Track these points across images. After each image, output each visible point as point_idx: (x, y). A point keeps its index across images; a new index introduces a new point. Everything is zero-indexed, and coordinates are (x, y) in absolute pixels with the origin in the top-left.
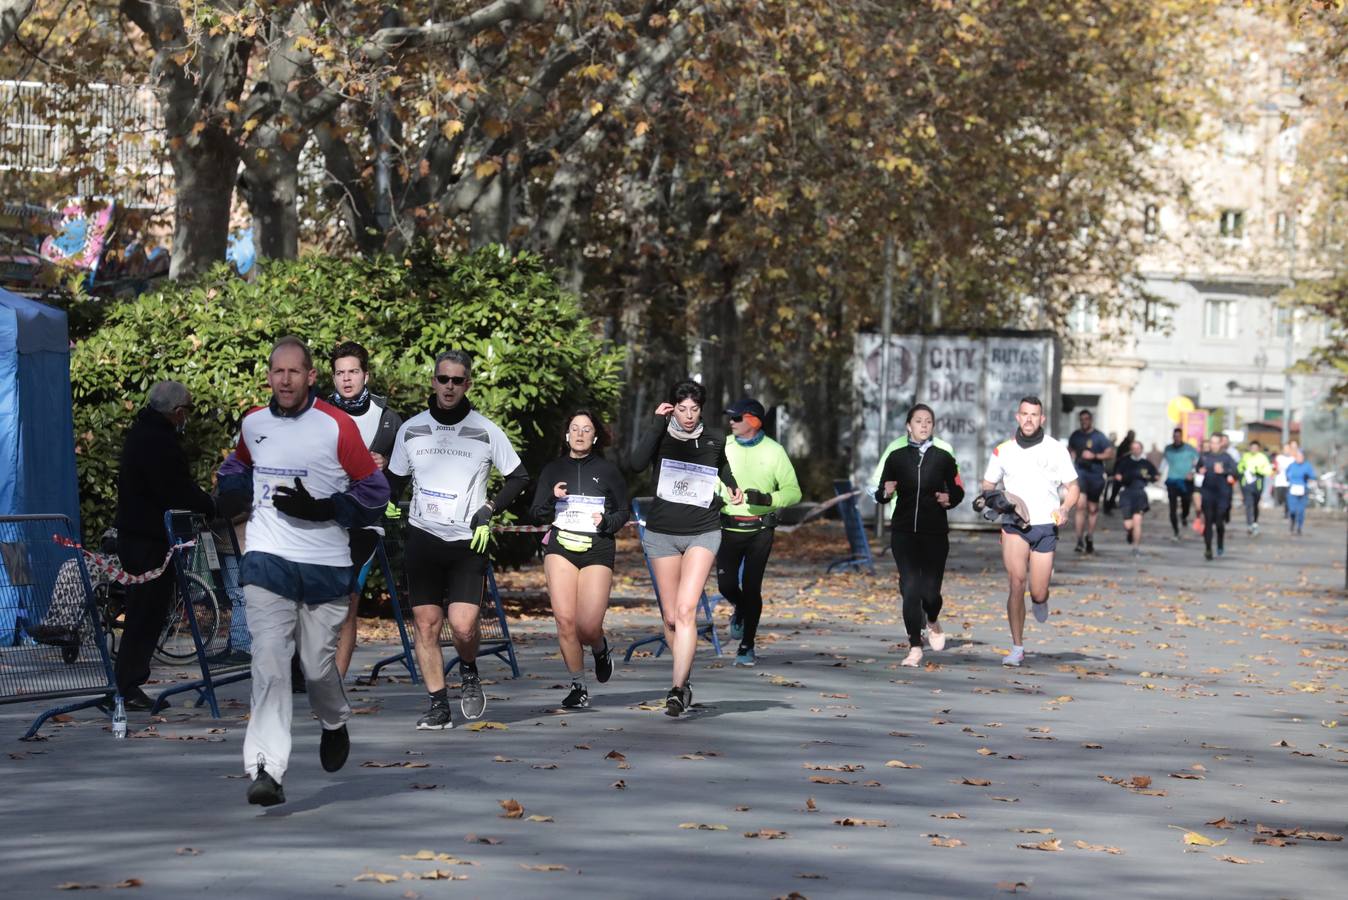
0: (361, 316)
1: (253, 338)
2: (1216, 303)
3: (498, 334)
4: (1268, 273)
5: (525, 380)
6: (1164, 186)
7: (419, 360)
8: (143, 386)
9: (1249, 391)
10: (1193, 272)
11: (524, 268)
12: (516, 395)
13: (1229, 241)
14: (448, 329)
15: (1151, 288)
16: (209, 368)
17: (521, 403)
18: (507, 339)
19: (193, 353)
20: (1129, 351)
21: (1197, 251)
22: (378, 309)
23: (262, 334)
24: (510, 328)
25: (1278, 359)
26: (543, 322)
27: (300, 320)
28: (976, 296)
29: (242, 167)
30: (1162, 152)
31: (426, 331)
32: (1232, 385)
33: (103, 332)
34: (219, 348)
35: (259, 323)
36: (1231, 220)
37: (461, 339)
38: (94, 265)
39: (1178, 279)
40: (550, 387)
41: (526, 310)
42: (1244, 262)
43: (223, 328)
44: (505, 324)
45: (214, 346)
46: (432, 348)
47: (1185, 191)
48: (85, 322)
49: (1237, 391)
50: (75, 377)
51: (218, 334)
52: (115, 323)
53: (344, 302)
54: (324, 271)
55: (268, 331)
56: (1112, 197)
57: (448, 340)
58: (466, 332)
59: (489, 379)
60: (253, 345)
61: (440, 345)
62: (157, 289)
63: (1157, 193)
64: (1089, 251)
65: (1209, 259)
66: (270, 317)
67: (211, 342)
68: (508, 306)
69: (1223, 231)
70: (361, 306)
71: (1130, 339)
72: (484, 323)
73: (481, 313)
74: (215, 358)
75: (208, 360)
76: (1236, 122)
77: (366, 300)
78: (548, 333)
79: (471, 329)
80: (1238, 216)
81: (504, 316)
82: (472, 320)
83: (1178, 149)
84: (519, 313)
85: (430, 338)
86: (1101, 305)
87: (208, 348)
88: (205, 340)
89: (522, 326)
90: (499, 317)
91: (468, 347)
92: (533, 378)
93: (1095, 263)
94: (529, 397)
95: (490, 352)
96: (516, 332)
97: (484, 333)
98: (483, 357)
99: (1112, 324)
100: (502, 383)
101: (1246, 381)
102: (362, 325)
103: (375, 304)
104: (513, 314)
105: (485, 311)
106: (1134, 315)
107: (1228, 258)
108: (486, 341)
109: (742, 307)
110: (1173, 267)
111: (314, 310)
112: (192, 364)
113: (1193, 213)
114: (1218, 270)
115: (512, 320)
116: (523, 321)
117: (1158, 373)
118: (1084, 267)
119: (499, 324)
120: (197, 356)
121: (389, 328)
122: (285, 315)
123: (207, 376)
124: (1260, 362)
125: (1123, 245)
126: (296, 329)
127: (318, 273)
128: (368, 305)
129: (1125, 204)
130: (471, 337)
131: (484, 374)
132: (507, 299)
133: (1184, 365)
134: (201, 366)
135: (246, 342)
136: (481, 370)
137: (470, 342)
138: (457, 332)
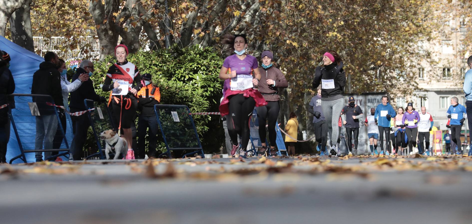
0: (156, 68)
3: (200, 72)
5: (209, 86)
11: (207, 52)
12: (207, 91)
14: (184, 71)
17: (208, 94)
18: (203, 74)
22: (161, 66)
24: (204, 70)
26: (214, 67)
37: (188, 74)
40: (217, 88)
41: (209, 64)
44: (202, 68)
46: (179, 77)
53: (151, 65)
54: (144, 56)
57: (184, 75)
58: (190, 72)
59: (198, 86)
61: (182, 76)
68: (203, 63)
70: (156, 65)
72: (195, 68)
77: (157, 64)
78: (216, 71)
79: (191, 70)
80: (449, 69)
81: (202, 66)
85: (178, 74)
89: (207, 69)
90: (200, 66)
91: (191, 76)
92: (212, 86)
96: (206, 71)
97: (195, 72)
98: (196, 80)
100: (202, 87)
103: (160, 65)
105: (196, 65)
115: (204, 67)
116: (208, 67)
119: (200, 68)
121: (165, 72)
127: (142, 57)
128: (158, 65)
131: (196, 85)
132: (202, 60)
136: (195, 84)
137: (191, 75)
138: (187, 72)
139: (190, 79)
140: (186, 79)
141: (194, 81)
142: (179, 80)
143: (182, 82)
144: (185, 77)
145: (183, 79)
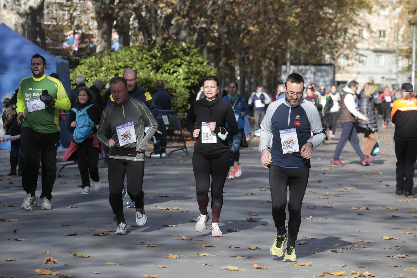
0: (147, 62)
1: (118, 67)
2: (378, 56)
3: (183, 66)
4: (391, 48)
5: (190, 78)
6: (363, 24)
7: (162, 73)
8: (89, 81)
9: (388, 79)
10: (372, 47)
11: (190, 48)
12: (188, 82)
13: (382, 39)
14: (170, 65)
15: (360, 52)
16: (106, 76)
17: (189, 84)
18: (185, 67)
19: (102, 72)
20: (355, 69)
21: (372, 42)
22: (151, 60)
23: (120, 67)
24: (186, 65)
25: (395, 70)
26: (195, 63)
27: (131, 63)
29: (115, 23)
30: (363, 15)
31: (164, 65)
32: (383, 78)
33: (79, 67)
34: (109, 70)
35: (120, 64)
36: (382, 33)
37: (173, 68)
38: (76, 49)
39: (368, 49)
41: (190, 60)
42: (385, 44)
43: (110, 65)
44: (185, 63)
45: (108, 70)
46: (165, 70)
47: (369, 26)
48: (74, 64)
49: (384, 79)
50: (71, 78)
51: (109, 67)
52: (81, 64)
53: (142, 58)
54: (137, 50)
55: (122, 66)
56: (349, 27)
57: (170, 67)
59: (181, 78)
60: (118, 70)
61: (167, 69)
62: (93, 55)
63: (362, 26)
64: (344, 43)
65: (376, 44)
66: (123, 62)
67: (107, 69)
68: (186, 59)
69: (380, 36)
70: (147, 59)
71: (355, 66)
72: (179, 63)
73: (179, 61)
74: (108, 73)
75: (106, 74)
76: (383, 7)
77: (148, 57)
78: (196, 66)
79: (176, 65)
80: (384, 32)
81: (184, 61)
82: (176, 63)
83: (367, 14)
84: (189, 60)
85: (165, 67)
86: (347, 57)
87: (106, 70)
88: (105, 68)
90: (183, 61)
91: (175, 70)
92: (192, 78)
93: (345, 46)
94: (191, 83)
95: (181, 71)
96: (188, 66)
97: (179, 66)
99: (350, 62)
100: (184, 79)
101: (387, 76)
102: (147, 64)
104: (187, 61)
106: (356, 59)
107: (381, 43)
108: (180, 68)
110: (366, 46)
111: (134, 60)
112: (102, 75)
113: (371, 32)
114: (378, 47)
116: (190, 63)
117: (363, 75)
118: (342, 46)
119: (183, 63)
120: (103, 72)
122: (126, 62)
123: (106, 78)
124: (390, 72)
125: (353, 41)
126: (130, 65)
127: (135, 50)
129: (353, 30)
130: (176, 67)
131: (179, 77)
132: (185, 57)
133: (370, 73)
134: (105, 75)
135: (116, 69)
136: (179, 75)
137: (176, 68)
138: (172, 65)
139: (174, 72)
140: (171, 72)
141: (178, 73)
142: (166, 72)
143: (167, 74)
144: (170, 70)
145: (168, 71)
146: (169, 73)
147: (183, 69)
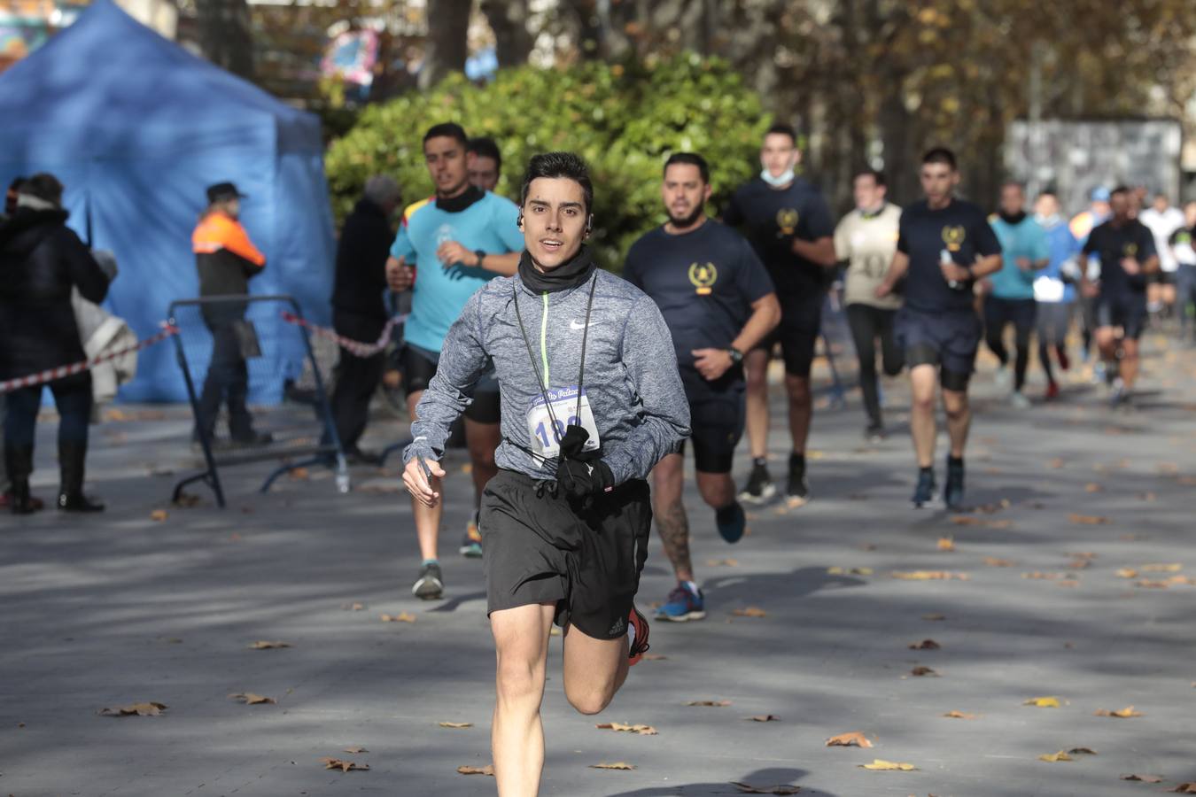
0: (576, 116)
3: (693, 129)
5: (718, 168)
7: (625, 152)
11: (716, 72)
18: (702, 133)
22: (588, 111)
24: (702, 124)
27: (524, 121)
28: (1111, 85)
33: (357, 134)
35: (489, 124)
37: (661, 134)
40: (739, 173)
44: (699, 119)
46: (637, 142)
52: (367, 126)
53: (560, 104)
55: (497, 131)
57: (651, 135)
58: (666, 127)
61: (642, 140)
66: (497, 118)
70: (575, 107)
72: (681, 119)
73: (679, 114)
77: (579, 102)
79: (669, 125)
81: (697, 113)
82: (669, 118)
84: (710, 110)
89: (715, 122)
90: (692, 113)
92: (725, 166)
94: (720, 183)
95: (686, 145)
96: (708, 127)
97: (680, 128)
102: (577, 124)
104: (707, 111)
105: (682, 109)
108: (683, 135)
109: (913, 102)
111: (535, 112)
115: (707, 117)
116: (714, 117)
119: (693, 120)
121: (601, 126)
122: (510, 117)
126: (520, 129)
127: (537, 79)
130: (670, 132)
138: (658, 127)
140: (653, 147)
142: (637, 148)
143: (643, 155)
144: (651, 142)
145: (645, 146)
146: (649, 154)
147: (692, 138)
